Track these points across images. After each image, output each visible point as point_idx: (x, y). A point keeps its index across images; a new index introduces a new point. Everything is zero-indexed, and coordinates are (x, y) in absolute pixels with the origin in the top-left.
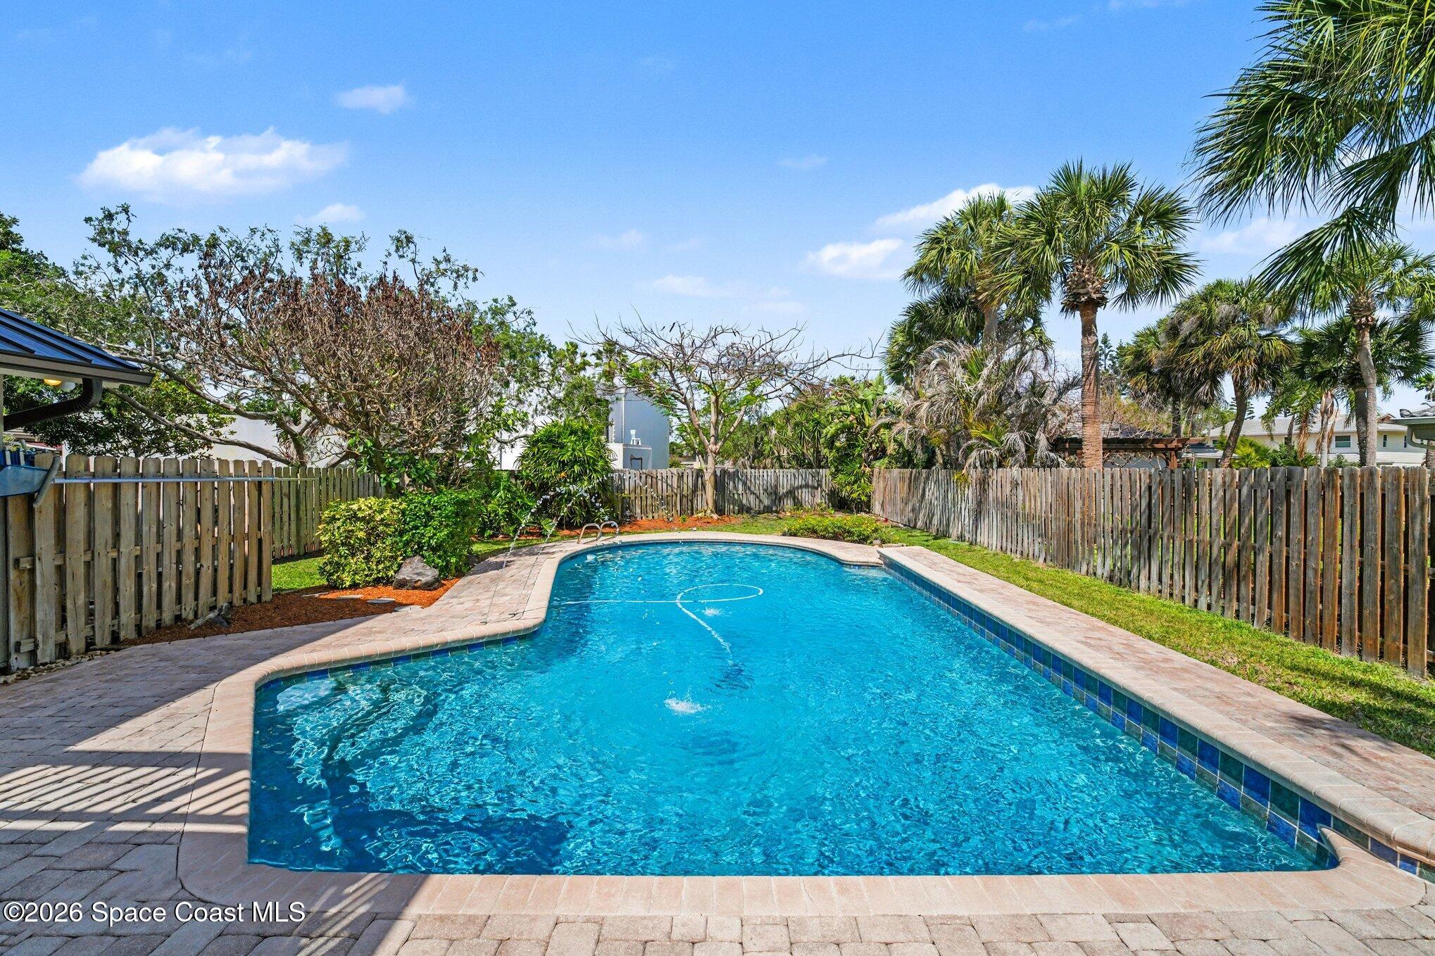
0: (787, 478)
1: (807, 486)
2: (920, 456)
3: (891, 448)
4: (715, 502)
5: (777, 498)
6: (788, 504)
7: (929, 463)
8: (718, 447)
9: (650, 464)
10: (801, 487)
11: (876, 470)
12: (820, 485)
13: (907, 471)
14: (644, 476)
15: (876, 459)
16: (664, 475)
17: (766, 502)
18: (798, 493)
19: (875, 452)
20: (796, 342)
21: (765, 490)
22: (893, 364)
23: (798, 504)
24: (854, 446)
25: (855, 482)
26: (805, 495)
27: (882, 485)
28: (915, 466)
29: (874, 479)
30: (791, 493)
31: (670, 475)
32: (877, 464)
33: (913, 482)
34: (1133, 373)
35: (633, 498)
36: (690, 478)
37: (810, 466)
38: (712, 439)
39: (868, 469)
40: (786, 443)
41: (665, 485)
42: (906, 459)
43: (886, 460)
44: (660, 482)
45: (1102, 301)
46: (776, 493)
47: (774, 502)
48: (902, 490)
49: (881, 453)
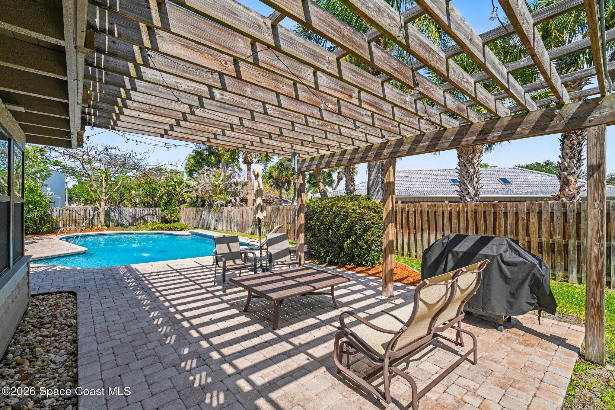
0: (141, 211)
1: (150, 214)
2: (200, 202)
3: (189, 200)
4: (105, 222)
5: (135, 219)
6: (141, 222)
7: (203, 206)
8: (107, 198)
9: (59, 205)
10: (147, 215)
11: (182, 209)
12: (156, 214)
13: (195, 208)
14: (65, 210)
15: (182, 204)
16: (77, 210)
17: (131, 221)
18: (146, 217)
19: (181, 201)
20: (147, 157)
21: (130, 216)
22: (189, 170)
23: (145, 221)
24: (172, 199)
25: (172, 213)
26: (149, 218)
27: (184, 213)
28: (198, 207)
29: (181, 212)
30: (142, 217)
31: (79, 209)
32: (182, 206)
33: (197, 212)
34: (269, 179)
35: (58, 220)
36: (91, 211)
37: (151, 206)
38: (104, 194)
39: (178, 208)
40: (139, 196)
41: (77, 214)
42: (194, 204)
43: (186, 204)
44: (74, 213)
45: (252, 163)
46: (135, 218)
47: (134, 221)
48: (193, 215)
49: (184, 202)
